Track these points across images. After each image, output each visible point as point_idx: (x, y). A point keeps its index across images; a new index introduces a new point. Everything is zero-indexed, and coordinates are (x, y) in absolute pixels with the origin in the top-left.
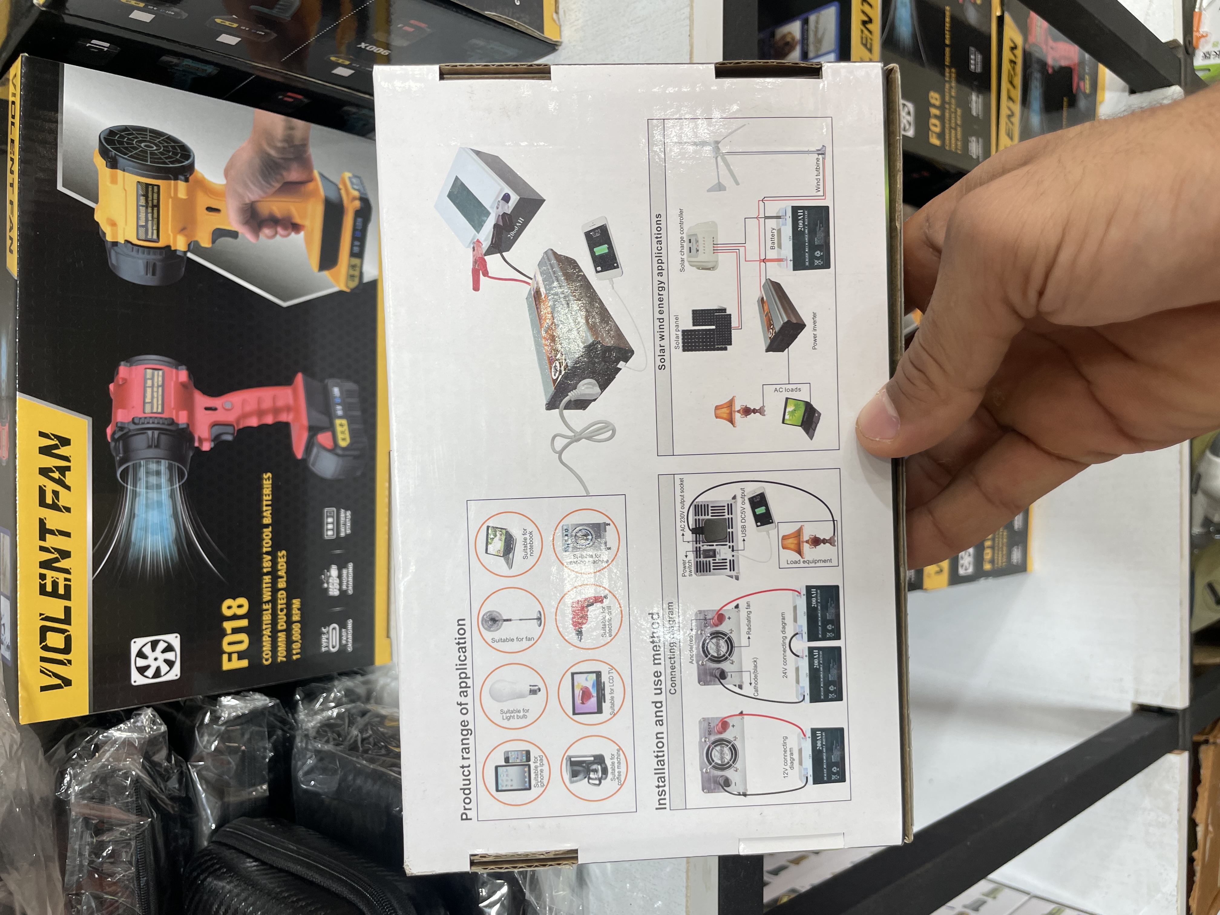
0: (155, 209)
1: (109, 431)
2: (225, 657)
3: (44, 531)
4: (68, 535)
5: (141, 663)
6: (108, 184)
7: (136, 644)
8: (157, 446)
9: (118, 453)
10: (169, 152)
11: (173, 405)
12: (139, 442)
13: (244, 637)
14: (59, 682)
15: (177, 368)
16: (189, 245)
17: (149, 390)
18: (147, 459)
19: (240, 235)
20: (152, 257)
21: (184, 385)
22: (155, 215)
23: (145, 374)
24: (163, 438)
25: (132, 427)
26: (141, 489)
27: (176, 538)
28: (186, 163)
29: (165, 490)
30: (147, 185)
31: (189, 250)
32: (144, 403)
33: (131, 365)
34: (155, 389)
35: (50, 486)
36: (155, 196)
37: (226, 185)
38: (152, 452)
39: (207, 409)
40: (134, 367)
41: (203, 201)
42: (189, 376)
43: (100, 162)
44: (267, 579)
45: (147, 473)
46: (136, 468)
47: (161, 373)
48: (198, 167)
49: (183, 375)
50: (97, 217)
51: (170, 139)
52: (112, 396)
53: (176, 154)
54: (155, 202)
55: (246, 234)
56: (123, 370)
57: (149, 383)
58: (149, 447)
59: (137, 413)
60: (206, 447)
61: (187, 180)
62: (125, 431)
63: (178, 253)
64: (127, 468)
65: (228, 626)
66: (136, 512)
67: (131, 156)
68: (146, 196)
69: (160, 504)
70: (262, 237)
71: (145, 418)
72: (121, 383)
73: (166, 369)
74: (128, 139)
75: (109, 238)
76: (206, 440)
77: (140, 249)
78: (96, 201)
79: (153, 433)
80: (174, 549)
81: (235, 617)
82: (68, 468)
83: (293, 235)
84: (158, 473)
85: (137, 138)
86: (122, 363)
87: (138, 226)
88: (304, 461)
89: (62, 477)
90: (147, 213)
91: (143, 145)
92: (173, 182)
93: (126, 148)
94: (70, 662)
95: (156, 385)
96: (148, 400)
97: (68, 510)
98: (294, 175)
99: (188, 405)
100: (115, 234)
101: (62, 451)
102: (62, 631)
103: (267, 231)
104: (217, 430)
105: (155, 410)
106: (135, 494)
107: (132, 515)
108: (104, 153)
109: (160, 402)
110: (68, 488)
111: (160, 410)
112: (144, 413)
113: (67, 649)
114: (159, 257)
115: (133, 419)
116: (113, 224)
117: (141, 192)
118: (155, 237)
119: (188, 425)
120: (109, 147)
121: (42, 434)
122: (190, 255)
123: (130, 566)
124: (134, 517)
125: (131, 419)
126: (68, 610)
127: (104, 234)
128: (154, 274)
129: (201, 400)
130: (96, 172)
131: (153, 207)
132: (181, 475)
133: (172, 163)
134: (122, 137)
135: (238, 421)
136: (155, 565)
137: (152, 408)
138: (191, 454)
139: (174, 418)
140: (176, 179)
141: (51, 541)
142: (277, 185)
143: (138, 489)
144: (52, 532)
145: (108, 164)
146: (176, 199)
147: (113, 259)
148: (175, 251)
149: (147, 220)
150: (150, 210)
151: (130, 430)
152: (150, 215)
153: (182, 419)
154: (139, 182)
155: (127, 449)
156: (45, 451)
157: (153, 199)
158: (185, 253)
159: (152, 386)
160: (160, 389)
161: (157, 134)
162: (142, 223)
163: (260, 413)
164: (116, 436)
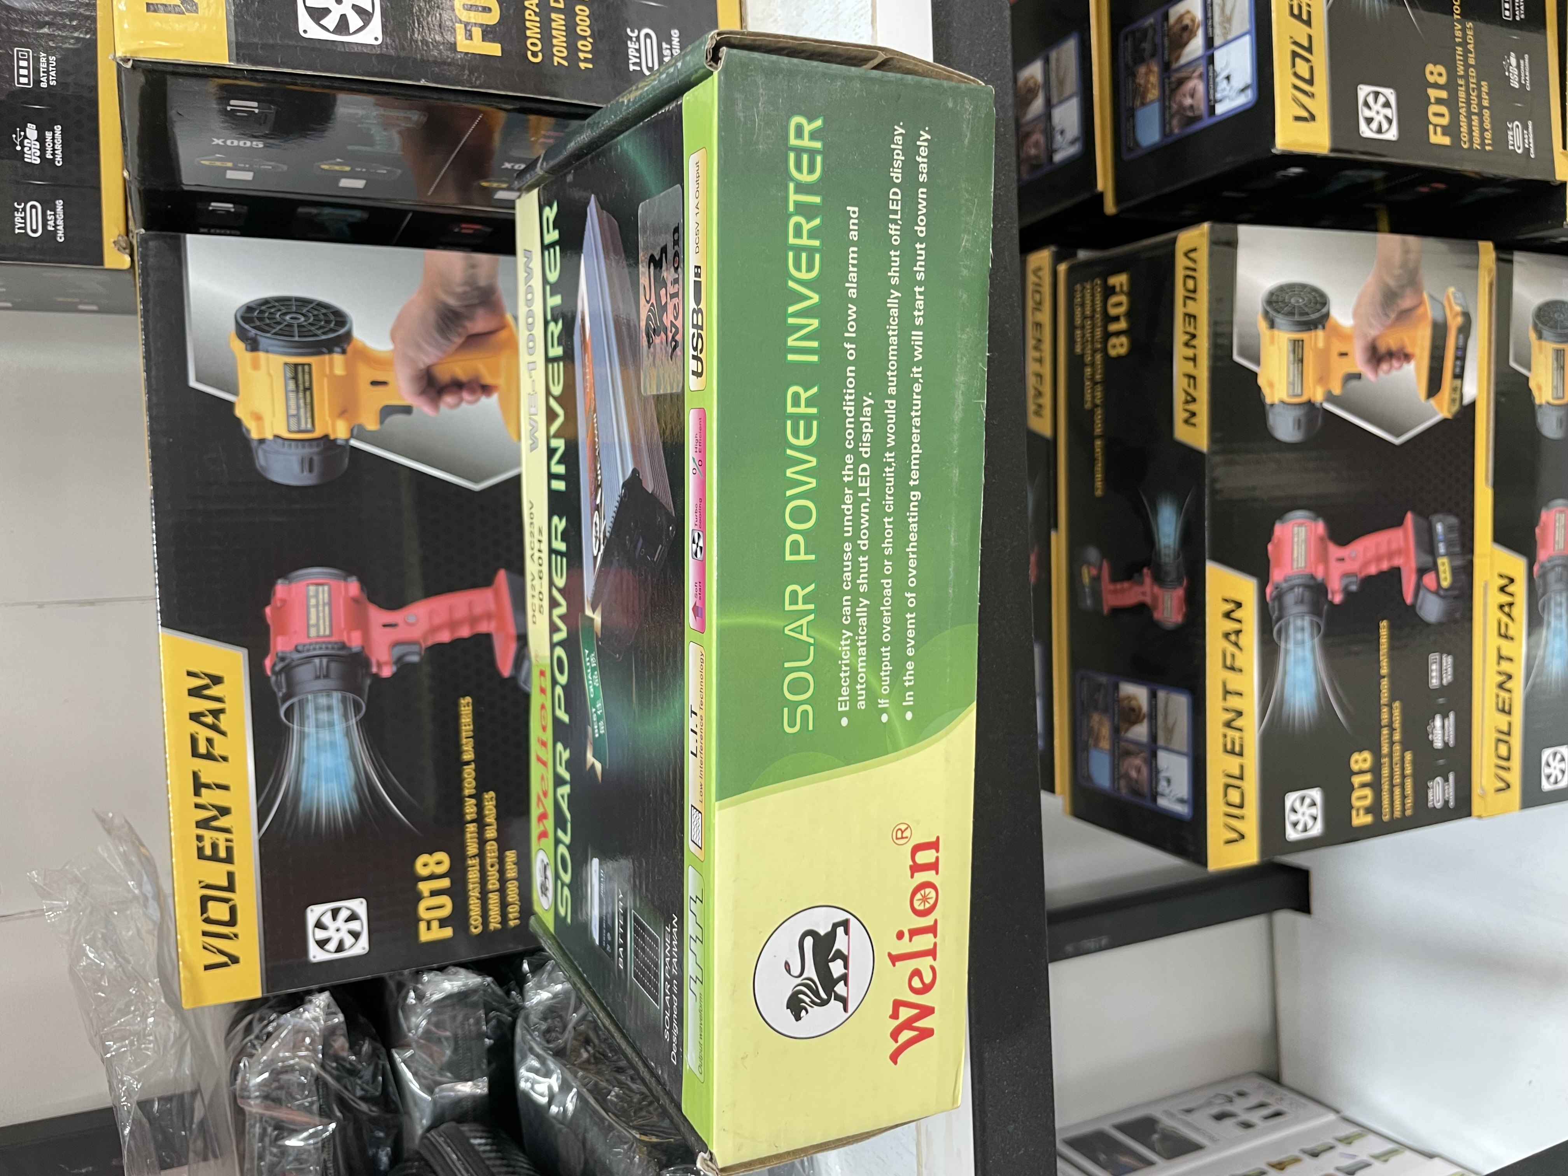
0: (308, 393)
1: (268, 663)
2: (423, 926)
3: (198, 786)
4: (225, 788)
5: (321, 935)
6: (249, 370)
7: (314, 913)
8: (327, 676)
9: (280, 689)
10: (320, 321)
11: (343, 625)
12: (304, 673)
13: (445, 900)
14: (224, 959)
15: (345, 580)
16: (352, 430)
17: (313, 611)
18: (315, 693)
19: (415, 410)
20: (307, 451)
21: (355, 600)
22: (308, 400)
23: (308, 591)
24: (333, 665)
25: (296, 656)
26: (310, 728)
27: (355, 785)
28: (342, 331)
29: (339, 727)
30: (296, 365)
31: (352, 436)
32: (308, 626)
33: (290, 582)
34: (321, 608)
35: (203, 733)
36: (307, 377)
37: (393, 351)
38: (322, 684)
39: (385, 626)
40: (294, 586)
41: (366, 374)
42: (362, 589)
43: (238, 346)
44: (472, 828)
45: (317, 709)
46: (302, 704)
47: (326, 588)
48: (356, 334)
49: (353, 587)
50: (239, 412)
51: (321, 305)
52: (269, 621)
53: (328, 322)
54: (307, 385)
55: (422, 407)
56: (281, 588)
57: (313, 601)
58: (317, 677)
59: (299, 639)
60: (387, 672)
61: (344, 352)
62: (287, 661)
63: (339, 442)
64: (292, 706)
65: (424, 887)
66: (306, 756)
67: (275, 334)
68: (295, 378)
69: (333, 745)
70: (443, 408)
71: (311, 644)
72: (279, 604)
73: (333, 582)
74: (270, 313)
75: (254, 435)
76: (386, 663)
77: (293, 443)
78: (235, 393)
79: (321, 662)
80: (354, 797)
81: (432, 877)
82: (222, 711)
83: (484, 400)
84: (329, 708)
85: (279, 310)
86: (280, 581)
87: (288, 416)
88: (513, 679)
89: (216, 721)
90: (298, 399)
91: (288, 317)
92: (327, 357)
93: (267, 325)
94: (236, 936)
95: (321, 603)
96: (313, 621)
97: (225, 759)
98: (480, 323)
99: (362, 624)
100: (261, 429)
101: (214, 691)
102: (226, 900)
103: (449, 399)
104: (398, 651)
105: (322, 633)
106: (303, 735)
107: (301, 761)
108: (242, 334)
109: (327, 623)
110: (223, 733)
111: (327, 633)
112: (309, 637)
113: (232, 922)
114: (315, 450)
115: (296, 647)
116: (258, 418)
117: (289, 375)
118: (309, 426)
119: (363, 648)
120: (247, 327)
121: (190, 674)
122: (354, 443)
123: (301, 823)
124: (303, 762)
125: (293, 647)
126: (231, 876)
127: (248, 431)
128: (311, 470)
129: (377, 616)
130: (234, 358)
131: (305, 390)
132: (357, 707)
133: (324, 333)
134: (262, 312)
135: (425, 636)
136: (332, 819)
137: (318, 630)
138: (368, 682)
139: (346, 640)
140: (331, 351)
141: (208, 797)
142: (459, 341)
143: (306, 729)
144: (208, 786)
145: (249, 347)
146: (332, 377)
147: (261, 460)
148: (335, 440)
149: (298, 408)
150: (301, 395)
151: (293, 660)
152: (302, 402)
153: (355, 642)
154: (286, 364)
155: (290, 684)
156: (195, 692)
157: (304, 382)
158: (347, 440)
159: (317, 605)
160: (327, 608)
161: (303, 302)
162: (293, 411)
163: (453, 625)
164: (277, 668)
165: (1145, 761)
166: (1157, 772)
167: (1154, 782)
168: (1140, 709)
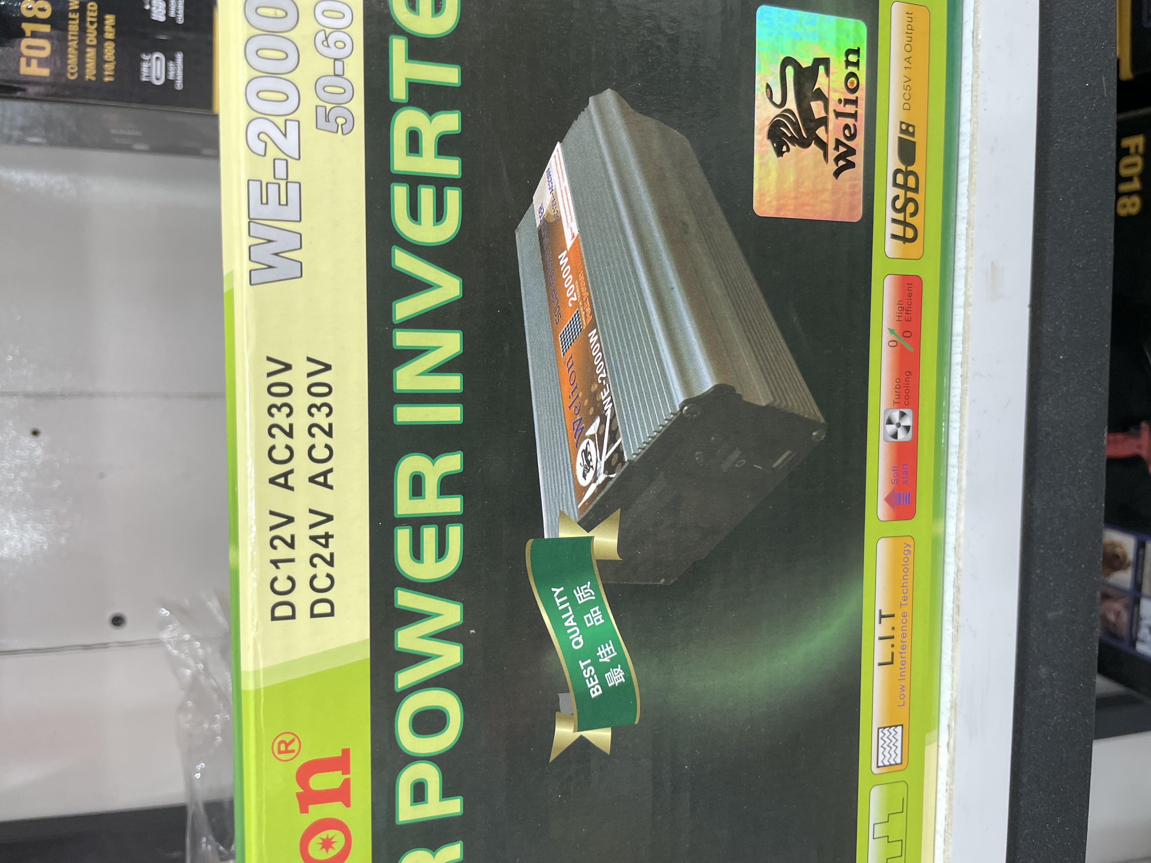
165: (1126, 607)
166: (1139, 618)
167: (1134, 627)
168: (1125, 556)
